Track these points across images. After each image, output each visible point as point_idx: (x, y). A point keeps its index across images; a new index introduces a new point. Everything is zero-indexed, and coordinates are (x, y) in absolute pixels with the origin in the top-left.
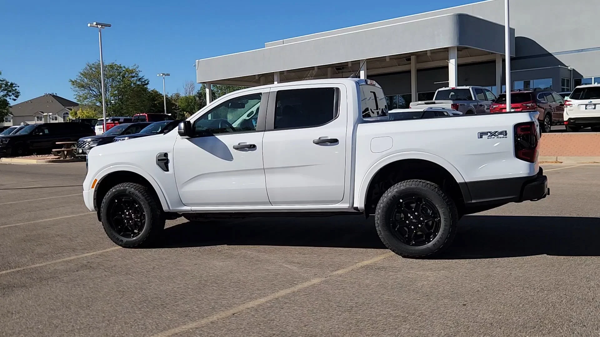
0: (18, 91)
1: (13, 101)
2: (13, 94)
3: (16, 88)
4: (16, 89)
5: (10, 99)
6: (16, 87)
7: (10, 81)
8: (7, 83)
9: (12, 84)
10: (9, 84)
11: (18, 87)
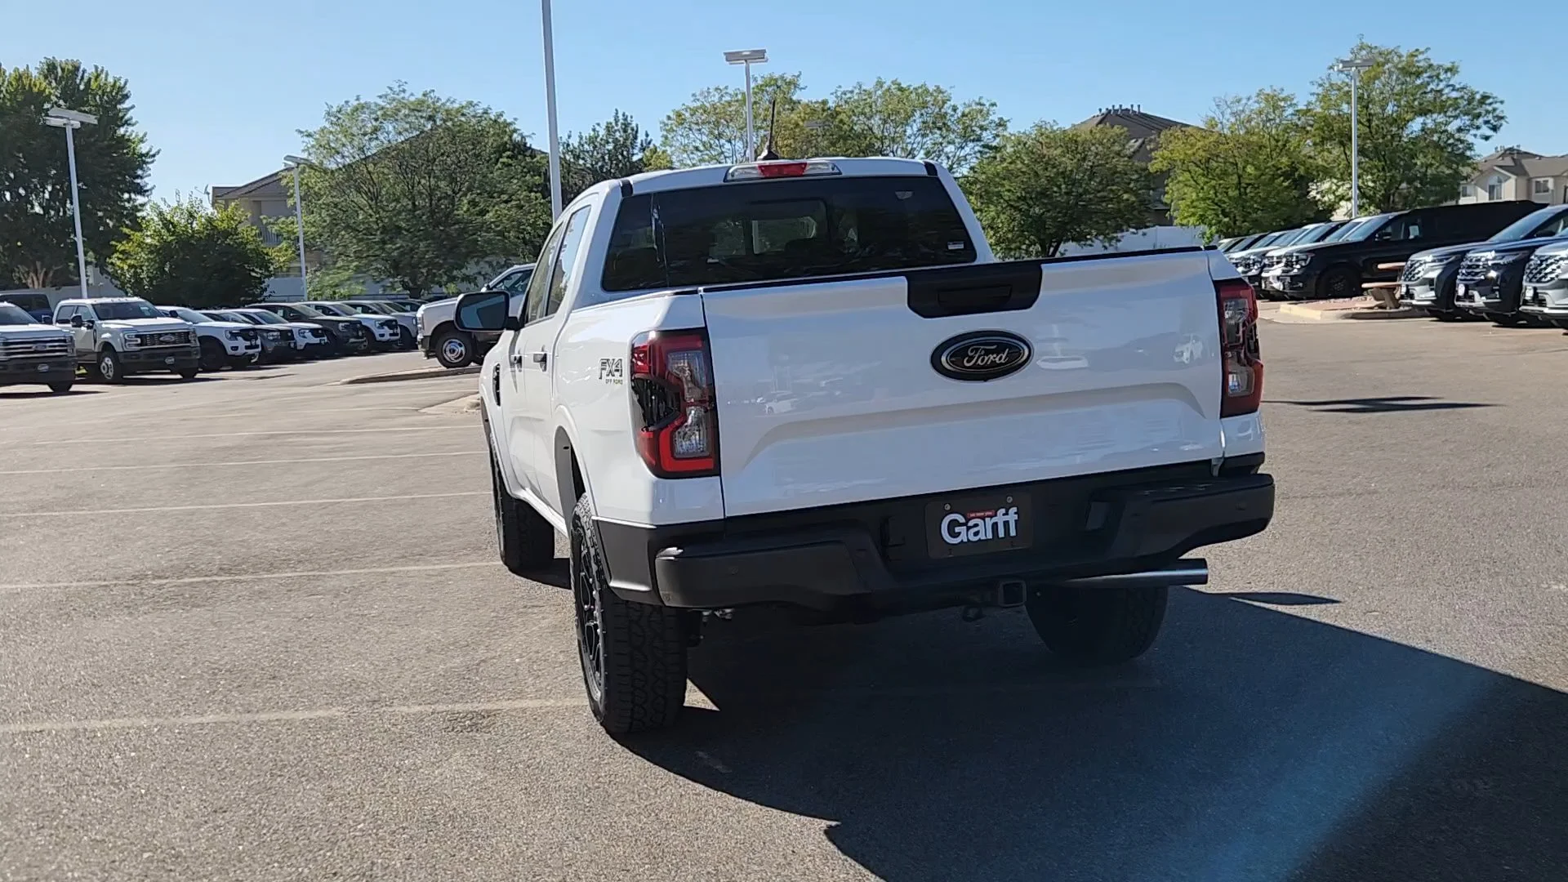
0: (1501, 115)
1: (1483, 141)
2: (1487, 122)
3: (1495, 106)
4: (1495, 110)
5: (1475, 136)
6: (1496, 102)
7: (1480, 89)
8: (1473, 94)
9: (1485, 97)
10: (1478, 97)
11: (1502, 102)
